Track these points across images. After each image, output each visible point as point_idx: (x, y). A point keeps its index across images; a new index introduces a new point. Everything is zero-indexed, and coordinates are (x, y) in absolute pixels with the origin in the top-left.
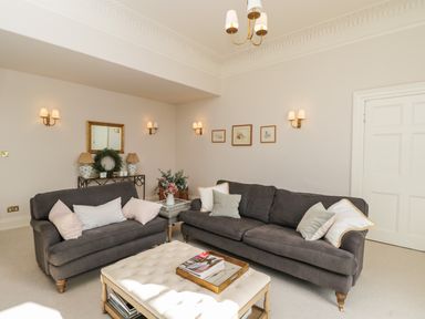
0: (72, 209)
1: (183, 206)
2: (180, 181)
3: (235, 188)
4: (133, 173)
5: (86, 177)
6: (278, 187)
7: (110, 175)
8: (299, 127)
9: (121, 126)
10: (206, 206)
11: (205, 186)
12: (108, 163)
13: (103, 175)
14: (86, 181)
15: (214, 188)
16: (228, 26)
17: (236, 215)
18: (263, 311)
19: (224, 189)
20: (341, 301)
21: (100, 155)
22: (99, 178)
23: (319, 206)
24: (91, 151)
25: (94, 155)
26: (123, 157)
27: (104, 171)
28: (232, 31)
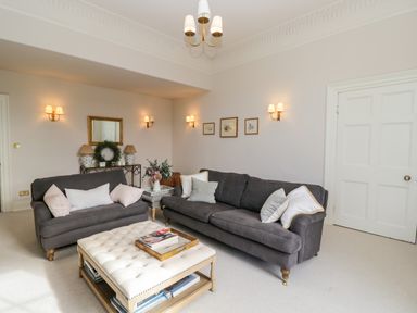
0: (64, 192)
1: (167, 192)
2: (164, 170)
3: (213, 176)
4: (130, 163)
5: (87, 166)
6: (251, 175)
7: (109, 164)
8: (279, 119)
9: (120, 120)
10: (186, 192)
11: (187, 174)
12: (107, 154)
13: (103, 165)
14: (86, 169)
15: (194, 176)
16: (186, 30)
17: (212, 200)
18: (209, 279)
19: (204, 177)
20: (285, 276)
21: (101, 146)
22: (98, 167)
23: (281, 192)
24: (91, 143)
25: (94, 147)
26: (122, 148)
27: (103, 160)
28: (190, 34)
